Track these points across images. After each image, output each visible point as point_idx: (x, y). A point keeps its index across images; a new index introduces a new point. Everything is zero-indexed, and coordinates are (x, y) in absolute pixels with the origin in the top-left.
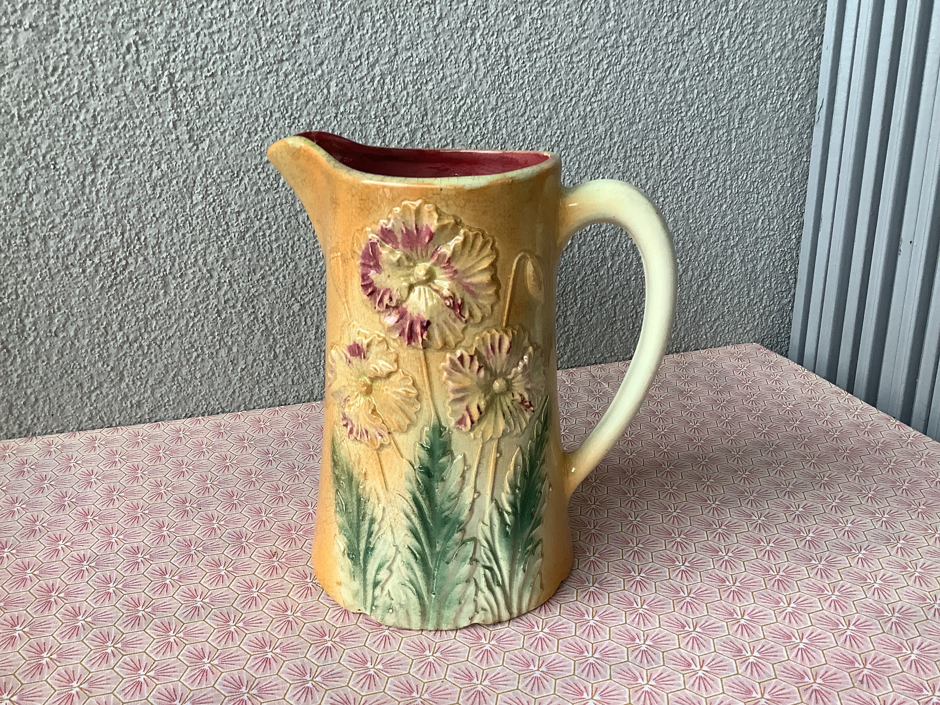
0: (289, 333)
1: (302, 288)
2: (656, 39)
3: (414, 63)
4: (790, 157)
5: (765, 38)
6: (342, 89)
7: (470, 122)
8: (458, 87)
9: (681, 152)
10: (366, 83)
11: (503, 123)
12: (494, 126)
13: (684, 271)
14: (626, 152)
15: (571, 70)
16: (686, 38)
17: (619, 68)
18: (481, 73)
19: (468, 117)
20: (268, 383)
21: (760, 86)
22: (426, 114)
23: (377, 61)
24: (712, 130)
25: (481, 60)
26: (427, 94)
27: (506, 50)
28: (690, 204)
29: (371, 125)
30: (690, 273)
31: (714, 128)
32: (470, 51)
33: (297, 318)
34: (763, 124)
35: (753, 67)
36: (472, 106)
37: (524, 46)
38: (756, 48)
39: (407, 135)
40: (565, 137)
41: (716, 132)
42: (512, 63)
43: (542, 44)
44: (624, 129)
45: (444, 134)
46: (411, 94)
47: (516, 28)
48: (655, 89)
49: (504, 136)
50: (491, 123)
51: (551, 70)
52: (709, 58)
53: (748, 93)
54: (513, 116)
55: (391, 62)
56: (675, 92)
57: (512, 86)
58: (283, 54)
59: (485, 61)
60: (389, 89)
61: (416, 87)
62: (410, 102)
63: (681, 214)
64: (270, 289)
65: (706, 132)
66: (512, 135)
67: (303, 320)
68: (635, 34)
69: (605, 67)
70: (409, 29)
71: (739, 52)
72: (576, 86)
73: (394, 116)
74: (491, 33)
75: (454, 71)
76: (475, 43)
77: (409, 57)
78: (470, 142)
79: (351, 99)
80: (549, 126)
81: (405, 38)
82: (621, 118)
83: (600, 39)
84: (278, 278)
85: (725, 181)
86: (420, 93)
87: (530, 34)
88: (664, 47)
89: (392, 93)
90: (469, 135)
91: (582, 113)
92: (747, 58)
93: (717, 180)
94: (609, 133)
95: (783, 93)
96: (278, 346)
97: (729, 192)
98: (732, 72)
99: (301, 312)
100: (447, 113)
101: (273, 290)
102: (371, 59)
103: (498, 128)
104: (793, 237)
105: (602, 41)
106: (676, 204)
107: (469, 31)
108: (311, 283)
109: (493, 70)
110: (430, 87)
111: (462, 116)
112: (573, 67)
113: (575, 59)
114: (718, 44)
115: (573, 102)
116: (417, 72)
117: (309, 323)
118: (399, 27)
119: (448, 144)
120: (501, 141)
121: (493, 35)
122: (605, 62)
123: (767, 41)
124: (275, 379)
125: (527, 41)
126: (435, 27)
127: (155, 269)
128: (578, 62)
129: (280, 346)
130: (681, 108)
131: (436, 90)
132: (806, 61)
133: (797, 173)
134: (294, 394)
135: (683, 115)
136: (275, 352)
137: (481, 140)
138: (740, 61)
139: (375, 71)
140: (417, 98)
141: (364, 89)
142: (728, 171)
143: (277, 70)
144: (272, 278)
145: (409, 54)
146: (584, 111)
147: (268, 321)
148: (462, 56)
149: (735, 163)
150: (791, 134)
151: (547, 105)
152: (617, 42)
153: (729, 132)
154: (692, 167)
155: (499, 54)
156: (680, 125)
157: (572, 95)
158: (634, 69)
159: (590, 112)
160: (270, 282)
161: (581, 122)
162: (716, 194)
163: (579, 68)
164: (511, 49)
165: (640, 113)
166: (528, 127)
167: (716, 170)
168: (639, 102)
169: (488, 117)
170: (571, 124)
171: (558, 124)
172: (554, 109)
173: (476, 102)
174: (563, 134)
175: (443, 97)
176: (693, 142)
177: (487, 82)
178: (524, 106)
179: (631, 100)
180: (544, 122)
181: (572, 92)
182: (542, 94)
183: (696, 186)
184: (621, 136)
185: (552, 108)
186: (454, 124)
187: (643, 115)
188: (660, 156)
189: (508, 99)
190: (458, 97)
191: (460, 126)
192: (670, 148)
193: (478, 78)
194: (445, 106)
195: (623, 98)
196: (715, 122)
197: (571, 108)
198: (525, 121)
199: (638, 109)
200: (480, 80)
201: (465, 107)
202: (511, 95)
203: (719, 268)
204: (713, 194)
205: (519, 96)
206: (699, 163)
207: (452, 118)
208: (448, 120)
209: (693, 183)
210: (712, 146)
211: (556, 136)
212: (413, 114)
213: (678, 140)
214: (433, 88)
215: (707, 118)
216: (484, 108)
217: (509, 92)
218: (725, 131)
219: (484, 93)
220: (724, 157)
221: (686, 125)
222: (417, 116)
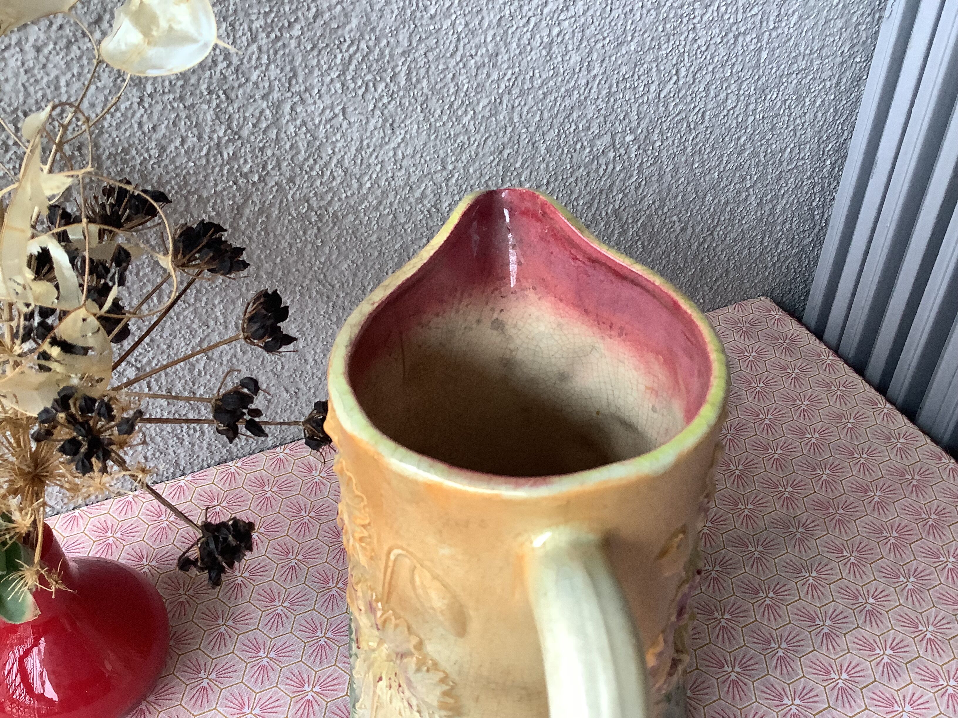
4: (839, 59)
7: (369, 77)
8: (345, 25)
9: (690, 75)
11: (422, 71)
12: (408, 79)
13: (682, 230)
14: (610, 87)
19: (365, 71)
22: (295, 75)
24: (736, 38)
26: (293, 43)
28: (697, 144)
29: (205, 107)
30: (690, 231)
31: (739, 34)
36: (370, 50)
39: (268, 112)
40: (520, 79)
41: (740, 39)
44: (608, 54)
45: (329, 102)
46: (265, 48)
49: (425, 90)
50: (402, 74)
54: (437, 58)
57: (432, 12)
61: (273, 36)
62: (265, 60)
63: (684, 159)
65: (728, 42)
66: (438, 87)
73: (240, 86)
78: (371, 107)
80: (495, 65)
82: (604, 39)
85: (747, 106)
86: (280, 44)
90: (369, 97)
91: (546, 40)
93: (736, 106)
94: (586, 63)
97: (751, 119)
100: (330, 68)
104: (828, 161)
106: (678, 147)
111: (356, 70)
115: (532, 24)
116: (271, 11)
119: (336, 115)
120: (420, 99)
130: (694, 10)
133: (845, 78)
135: (696, 21)
137: (389, 102)
140: (276, 52)
142: (752, 92)
146: (549, 35)
149: (764, 79)
150: (845, 26)
151: (491, 32)
153: (759, 38)
154: (704, 94)
156: (691, 36)
157: (531, 13)
159: (558, 35)
161: (544, 53)
162: (734, 125)
165: (633, 26)
166: (463, 71)
167: (737, 93)
168: (631, 10)
169: (397, 65)
170: (529, 58)
171: (509, 60)
172: (501, 40)
173: (375, 45)
174: (516, 75)
175: (321, 45)
176: (708, 57)
177: (392, 12)
178: (454, 41)
179: (620, 10)
180: (486, 61)
181: (530, 10)
182: (483, 18)
183: (707, 118)
184: (604, 65)
185: (498, 39)
186: (343, 85)
187: (638, 29)
188: (659, 85)
189: (428, 34)
190: (345, 40)
191: (352, 86)
192: (674, 71)
193: (377, 7)
194: (326, 59)
195: (608, 8)
196: (741, 24)
197: (529, 34)
198: (457, 64)
199: (630, 22)
200: (380, 10)
201: (359, 56)
202: (432, 27)
203: (727, 217)
204: (730, 125)
205: (445, 27)
206: (714, 87)
207: (339, 76)
208: (332, 80)
209: (703, 116)
210: (734, 60)
211: (506, 78)
212: (272, 78)
213: (686, 59)
214: (302, 34)
215: (731, 21)
216: (390, 53)
217: (429, 22)
218: (754, 36)
219: (388, 30)
220: (750, 73)
221: (700, 34)
222: (280, 81)
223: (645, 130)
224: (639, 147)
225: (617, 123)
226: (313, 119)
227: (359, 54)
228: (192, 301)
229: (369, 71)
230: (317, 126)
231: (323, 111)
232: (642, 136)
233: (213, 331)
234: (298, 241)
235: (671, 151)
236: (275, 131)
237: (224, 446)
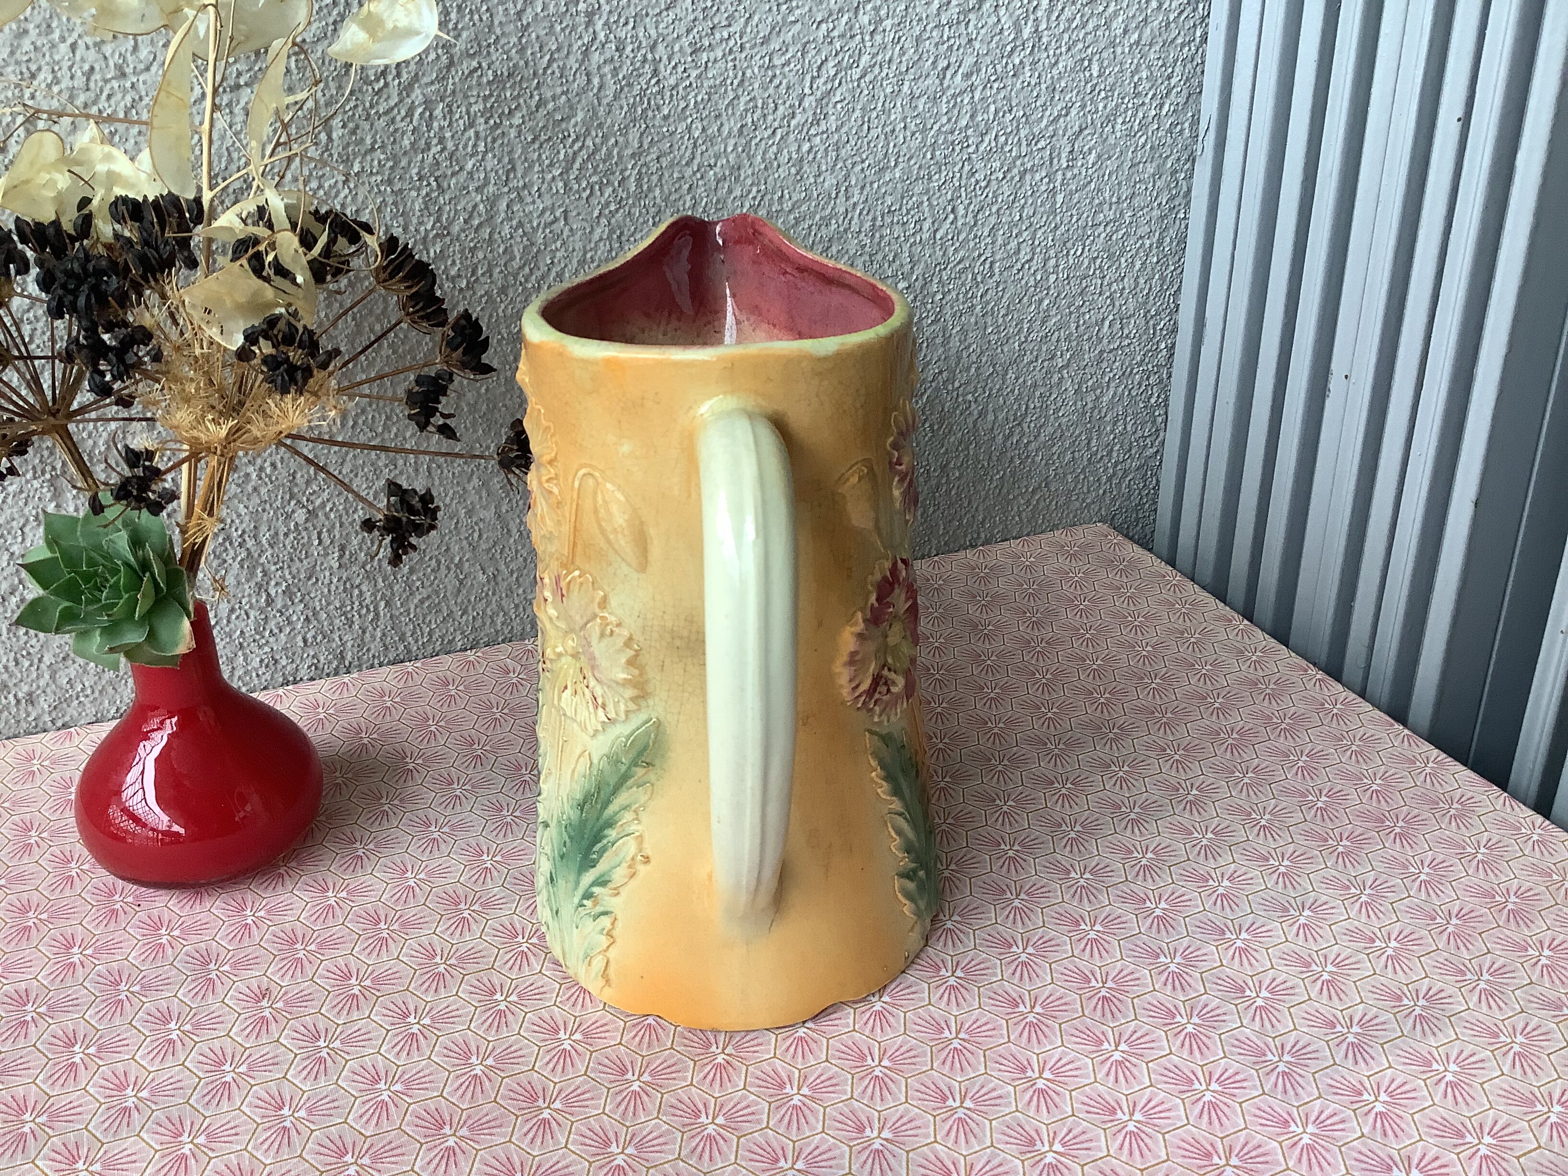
0: (292, 560)
1: (308, 483)
2: (920, 20)
3: (485, 80)
4: (1156, 213)
5: (1111, 9)
6: (353, 132)
7: (595, 179)
8: (569, 118)
9: (970, 215)
10: (398, 118)
11: (655, 178)
12: (639, 185)
14: (874, 219)
15: (771, 81)
16: (972, 16)
17: (856, 73)
18: (610, 92)
19: (591, 171)
20: (260, 647)
21: (1103, 94)
22: (513, 169)
23: (416, 78)
24: (1023, 174)
25: (607, 69)
26: (513, 133)
27: (653, 48)
28: (988, 303)
29: (414, 194)
30: (990, 417)
31: (1026, 170)
32: (586, 53)
33: (304, 534)
34: (1109, 158)
35: (1090, 60)
36: (596, 150)
37: (685, 41)
38: (1097, 28)
39: (481, 206)
40: (766, 198)
41: (1028, 177)
42: (665, 71)
43: (718, 36)
44: (868, 180)
45: (549, 203)
46: (482, 134)
47: (667, 9)
48: (921, 108)
49: (658, 201)
50: (632, 179)
51: (736, 82)
52: (1013, 50)
53: (1083, 107)
54: (671, 165)
55: (441, 79)
56: (956, 112)
57: (666, 112)
58: (239, 74)
59: (615, 71)
60: (441, 128)
61: (492, 122)
62: (481, 148)
63: (973, 320)
64: (250, 489)
65: (1012, 178)
66: (672, 198)
67: (315, 536)
68: (883, 13)
69: (832, 72)
70: (471, 19)
71: (1066, 36)
72: (781, 109)
73: (453, 174)
74: (622, 20)
75: (559, 90)
76: (594, 39)
77: (475, 70)
78: (596, 213)
79: (373, 149)
80: (737, 179)
81: (465, 34)
82: (863, 162)
83: (820, 23)
84: (262, 469)
85: (1046, 261)
86: (499, 131)
87: (695, 20)
88: (934, 34)
89: (448, 135)
90: (594, 201)
91: (794, 156)
92: (1080, 46)
93: (1032, 259)
94: (843, 188)
95: (1143, 104)
96: (273, 583)
97: (1053, 278)
98: (1055, 72)
99: (309, 525)
100: (551, 165)
101: (255, 489)
102: (405, 76)
103: (645, 187)
104: (1163, 345)
105: (824, 26)
106: (963, 303)
107: (582, 19)
109: (629, 85)
110: (517, 121)
111: (580, 169)
112: (774, 76)
113: (777, 61)
114: (1030, 23)
115: (778, 137)
116: (491, 95)
118: (453, 16)
119: (556, 220)
120: (652, 210)
121: (626, 23)
122: (831, 64)
123: (1116, 14)
124: (272, 640)
125: (688, 32)
126: (520, 14)
127: (34, 468)
128: (784, 65)
129: (277, 584)
130: (967, 137)
131: (529, 125)
132: (1183, 45)
133: (1168, 239)
134: (309, 662)
135: (971, 150)
136: (269, 595)
137: (617, 210)
138: (1069, 49)
139: (413, 96)
140: (494, 141)
141: (396, 130)
142: (1050, 243)
143: (229, 105)
144: (251, 469)
145: (475, 64)
146: (798, 151)
147: (250, 543)
148: (573, 63)
149: (1063, 229)
150: (1158, 174)
151: (732, 142)
152: (851, 29)
153: (1050, 177)
154: (989, 240)
155: (639, 58)
156: (967, 168)
157: (776, 124)
158: (883, 74)
159: (809, 152)
160: (248, 475)
161: (793, 171)
162: (1032, 283)
163: (785, 77)
164: (661, 47)
165: (896, 150)
166: (700, 183)
167: (1030, 242)
168: (893, 131)
169: (626, 169)
170: (776, 176)
171: (753, 174)
172: (743, 151)
173: (602, 144)
174: (762, 193)
175: (543, 137)
176: (990, 195)
177: (622, 108)
178: (690, 147)
179: (880, 129)
180: (727, 173)
181: (775, 120)
182: (722, 124)
183: (997, 270)
184: (865, 193)
185: (740, 149)
186: (566, 185)
187: (902, 154)
188: (933, 223)
189: (660, 136)
190: (569, 136)
191: (576, 187)
192: (949, 208)
193: (605, 101)
194: (548, 153)
195: (866, 127)
196: (1026, 159)
197: (775, 147)
198: (694, 173)
199: (892, 145)
200: (608, 104)
201: (584, 154)
202: (665, 129)
203: (1038, 405)
204: (1027, 283)
205: (679, 130)
206: (1001, 232)
207: (561, 174)
208: (554, 178)
209: (991, 267)
210: (1023, 201)
211: (751, 196)
212: (489, 169)
213: (964, 194)
214: (523, 123)
215: (1014, 154)
216: (618, 153)
217: (663, 123)
218: (1044, 174)
219: (616, 128)
220: (1044, 219)
221: (977, 167)
222: (496, 173)
223: (920, 278)
224: (915, 298)
225: (886, 265)
226: (531, 222)
227: (584, 151)
228: (380, 429)
229: (595, 172)
230: (535, 230)
231: (543, 212)
232: (918, 285)
233: (401, 473)
234: (507, 367)
235: (956, 308)
236: (488, 231)
237: (402, 639)
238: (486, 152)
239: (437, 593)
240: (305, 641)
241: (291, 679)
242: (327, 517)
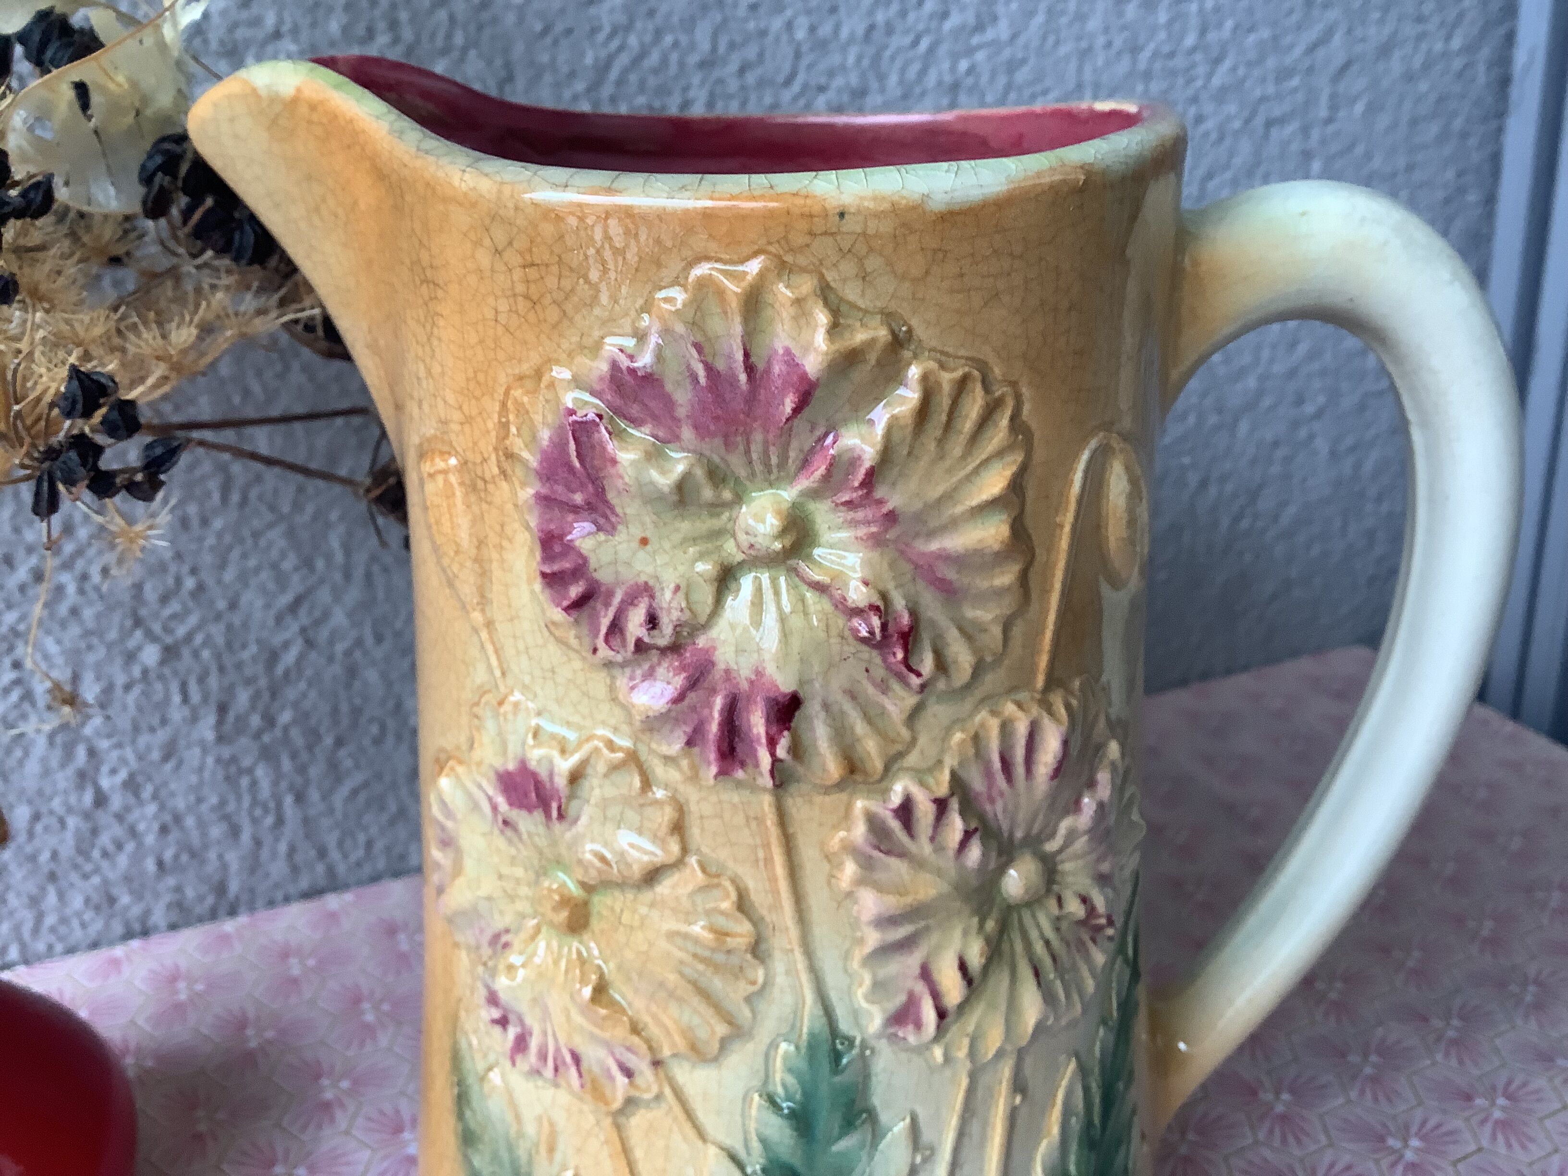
1: (164, 599)
20: (86, 877)
33: (157, 685)
53: (1349, 31)
62: (459, 39)
67: (175, 688)
84: (84, 577)
96: (105, 769)
99: (166, 670)
101: (74, 612)
108: (190, 583)
115: (923, 47)
117: (195, 696)
124: (105, 864)
134: (167, 898)
136: (98, 789)
140: (480, 28)
153: (1305, 131)
160: (59, 590)
173: (654, 43)
175: (559, 27)
185: (866, 64)
201: (624, 59)
216: (679, 61)
219: (676, 18)
227: (625, 55)
233: (322, 581)
237: (322, 853)
238: (465, 50)
239: (379, 776)
240: (160, 864)
241: (137, 927)
242: (196, 654)
